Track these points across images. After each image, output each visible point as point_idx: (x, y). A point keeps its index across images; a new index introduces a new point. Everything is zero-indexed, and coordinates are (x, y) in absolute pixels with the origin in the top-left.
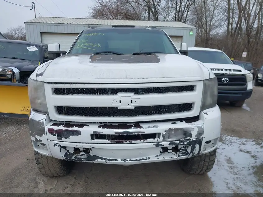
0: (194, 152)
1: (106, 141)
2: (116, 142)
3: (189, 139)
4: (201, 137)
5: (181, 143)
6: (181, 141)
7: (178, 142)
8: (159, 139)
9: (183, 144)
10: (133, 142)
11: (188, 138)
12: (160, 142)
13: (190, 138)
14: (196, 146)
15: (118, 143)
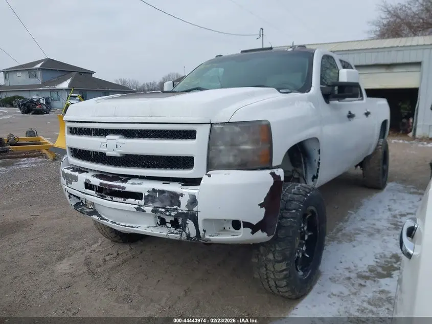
0: (187, 231)
1: (93, 192)
2: (100, 195)
3: (176, 209)
4: (195, 209)
5: (168, 213)
6: (167, 210)
7: (163, 210)
8: (140, 201)
9: (170, 215)
10: (115, 199)
11: (175, 207)
12: (142, 206)
13: (179, 208)
14: (187, 222)
15: (103, 197)
